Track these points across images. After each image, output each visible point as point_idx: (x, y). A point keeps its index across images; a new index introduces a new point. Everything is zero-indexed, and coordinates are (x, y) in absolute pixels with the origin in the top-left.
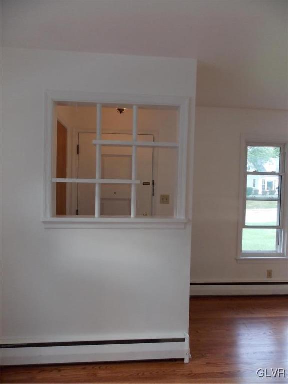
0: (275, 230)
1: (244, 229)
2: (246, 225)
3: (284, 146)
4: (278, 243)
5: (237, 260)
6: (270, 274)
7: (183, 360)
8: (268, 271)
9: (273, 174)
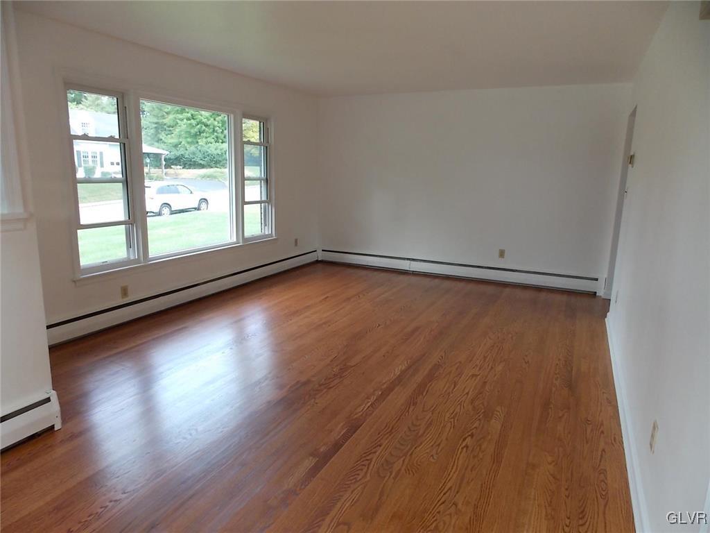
0: (123, 227)
1: (78, 231)
2: (82, 223)
3: (123, 97)
4: (129, 245)
5: (74, 281)
6: (125, 292)
7: (53, 427)
8: (122, 288)
9: (111, 139)
